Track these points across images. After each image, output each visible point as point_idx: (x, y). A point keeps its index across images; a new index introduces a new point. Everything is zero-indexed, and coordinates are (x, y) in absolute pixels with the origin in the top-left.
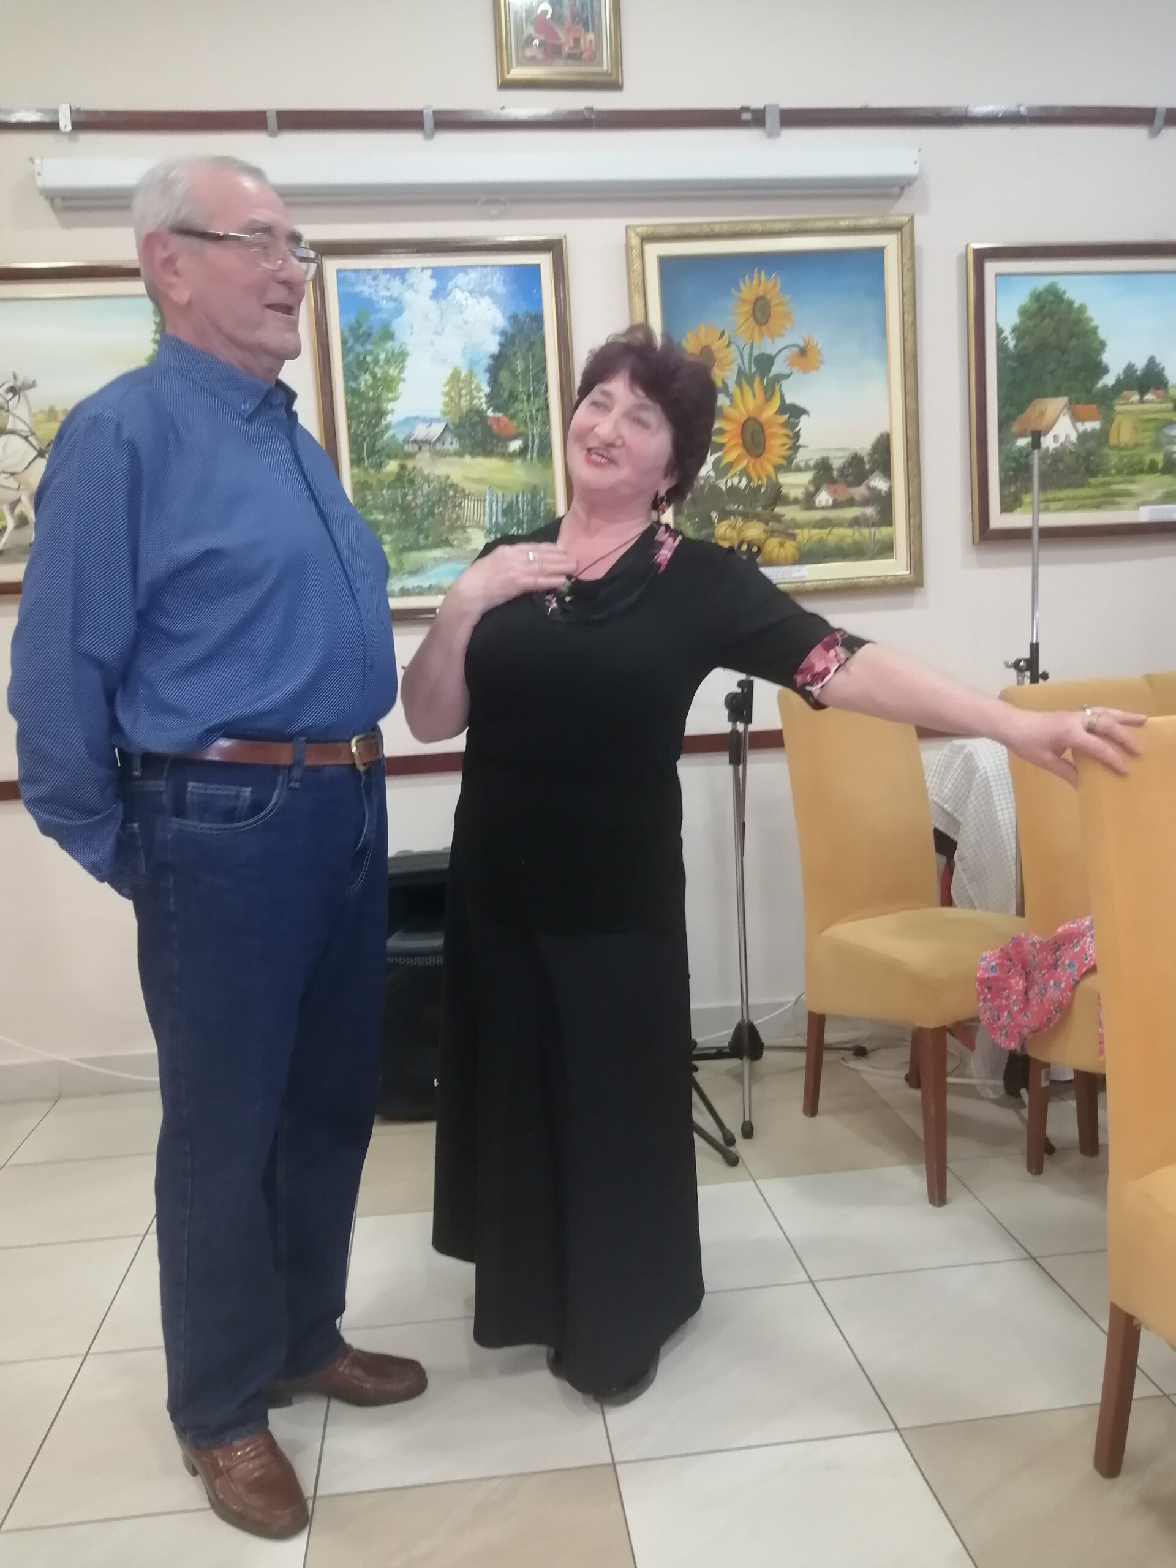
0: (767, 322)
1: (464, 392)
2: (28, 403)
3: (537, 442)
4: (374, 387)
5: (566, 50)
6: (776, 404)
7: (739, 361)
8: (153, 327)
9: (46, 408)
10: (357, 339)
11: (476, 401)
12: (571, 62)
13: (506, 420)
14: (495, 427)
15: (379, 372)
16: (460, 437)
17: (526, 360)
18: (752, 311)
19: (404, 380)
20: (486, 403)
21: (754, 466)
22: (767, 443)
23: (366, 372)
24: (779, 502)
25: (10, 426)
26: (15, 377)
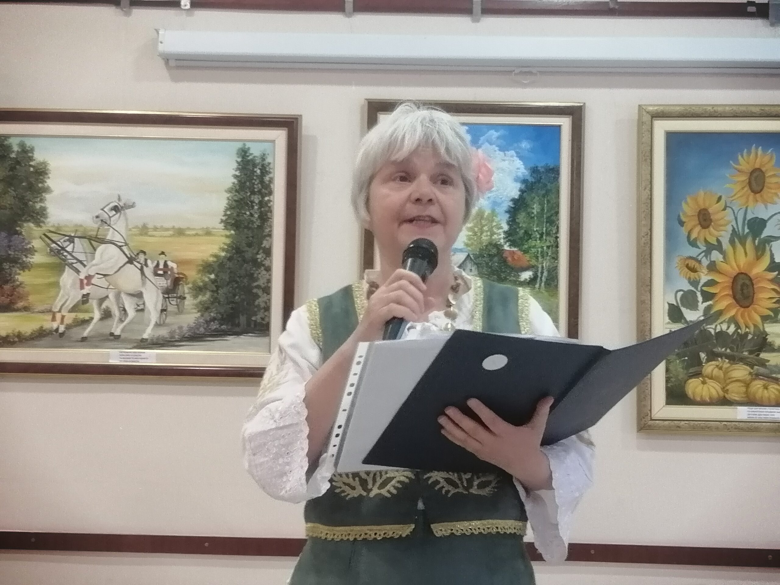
0: (761, 190)
1: (486, 228)
2: (126, 219)
3: (545, 274)
6: (766, 262)
7: (734, 223)
8: (235, 165)
9: (140, 225)
11: (495, 237)
13: (521, 253)
14: (510, 260)
16: (479, 266)
18: (747, 181)
20: (504, 238)
21: (743, 316)
22: (755, 295)
24: (764, 349)
25: (109, 237)
26: (119, 199)
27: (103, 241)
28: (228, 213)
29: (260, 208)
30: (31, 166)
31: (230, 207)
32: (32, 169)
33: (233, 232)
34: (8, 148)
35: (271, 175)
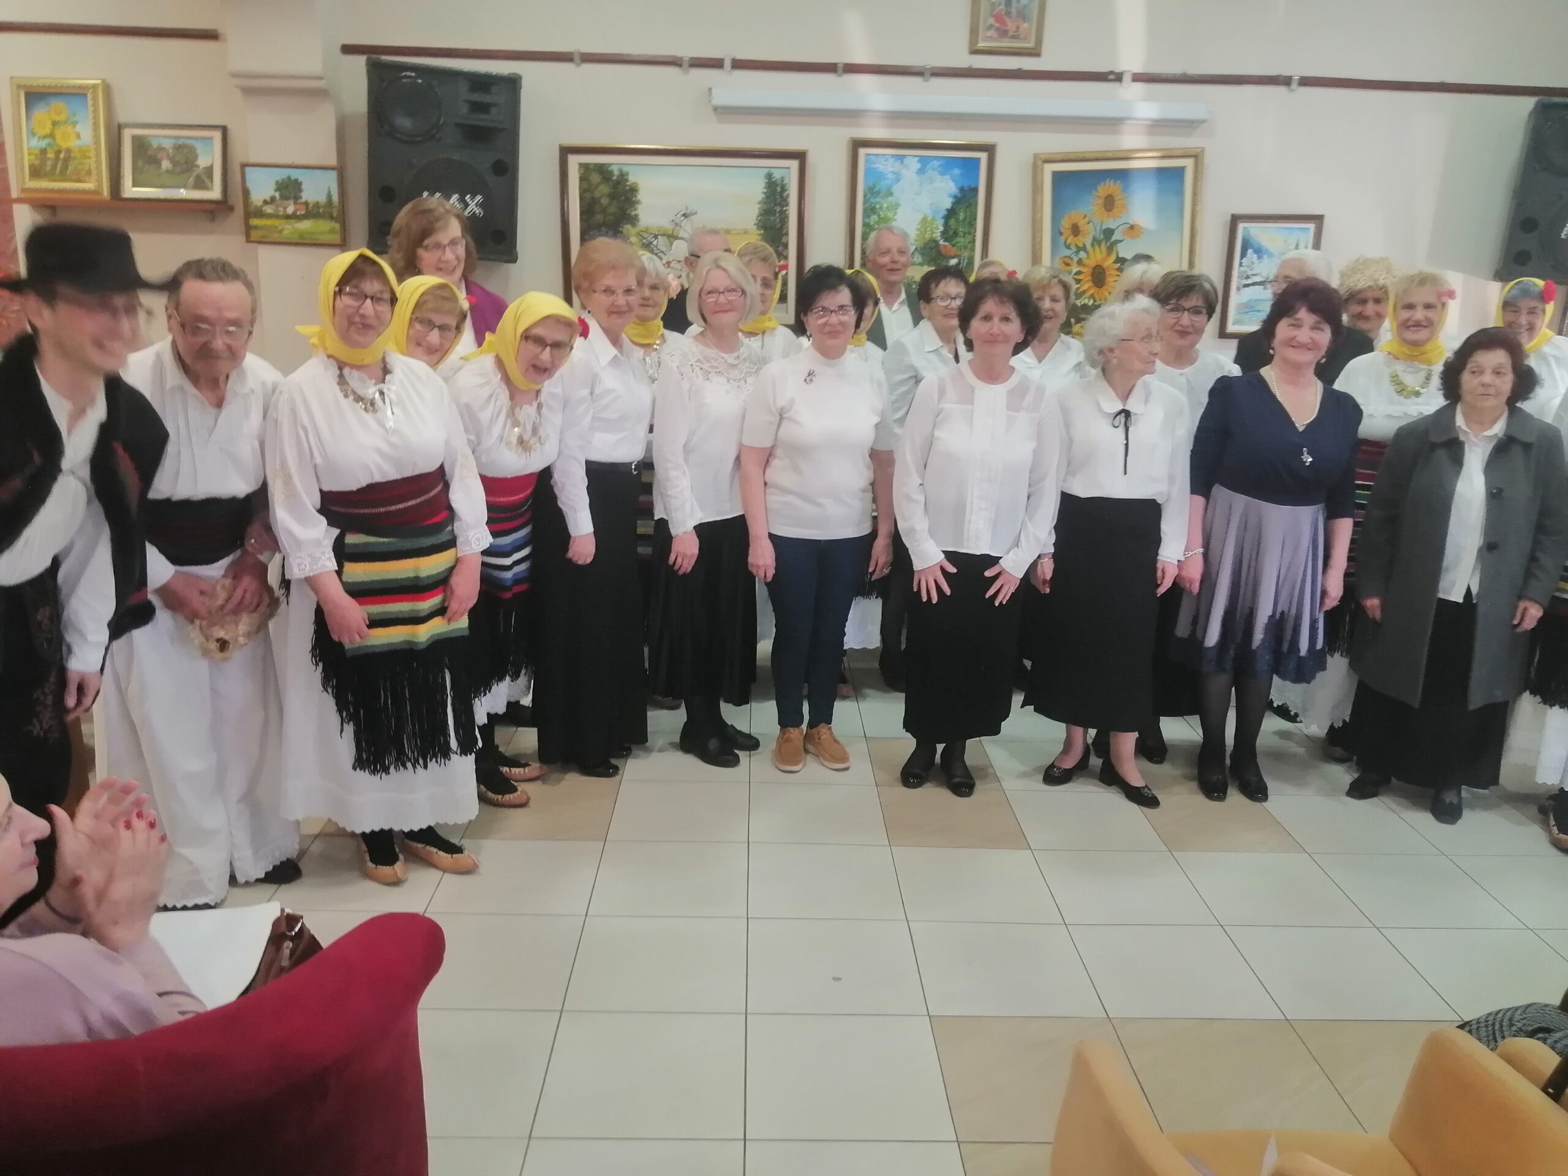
0: (1112, 210)
1: (928, 229)
2: (693, 223)
3: (966, 261)
4: (877, 223)
5: (1011, 33)
6: (1113, 257)
7: (1094, 232)
8: (763, 185)
10: (873, 193)
11: (934, 235)
12: (1012, 40)
13: (950, 246)
14: (943, 251)
15: (882, 214)
16: (923, 254)
17: (966, 213)
18: (1103, 203)
19: (895, 220)
20: (941, 236)
21: (1098, 293)
23: (875, 213)
25: (680, 236)
26: (687, 208)
27: (676, 238)
28: (759, 218)
29: (781, 215)
30: (627, 186)
31: (761, 215)
32: (627, 188)
33: (762, 232)
34: (611, 173)
35: (787, 192)
